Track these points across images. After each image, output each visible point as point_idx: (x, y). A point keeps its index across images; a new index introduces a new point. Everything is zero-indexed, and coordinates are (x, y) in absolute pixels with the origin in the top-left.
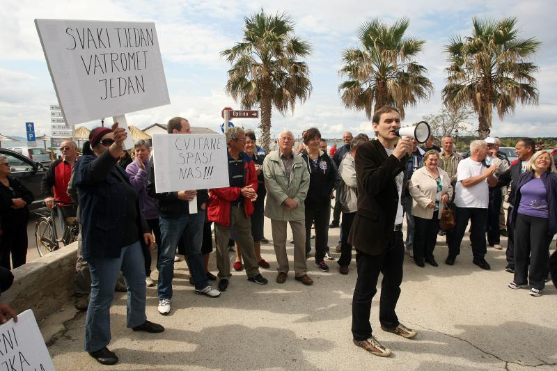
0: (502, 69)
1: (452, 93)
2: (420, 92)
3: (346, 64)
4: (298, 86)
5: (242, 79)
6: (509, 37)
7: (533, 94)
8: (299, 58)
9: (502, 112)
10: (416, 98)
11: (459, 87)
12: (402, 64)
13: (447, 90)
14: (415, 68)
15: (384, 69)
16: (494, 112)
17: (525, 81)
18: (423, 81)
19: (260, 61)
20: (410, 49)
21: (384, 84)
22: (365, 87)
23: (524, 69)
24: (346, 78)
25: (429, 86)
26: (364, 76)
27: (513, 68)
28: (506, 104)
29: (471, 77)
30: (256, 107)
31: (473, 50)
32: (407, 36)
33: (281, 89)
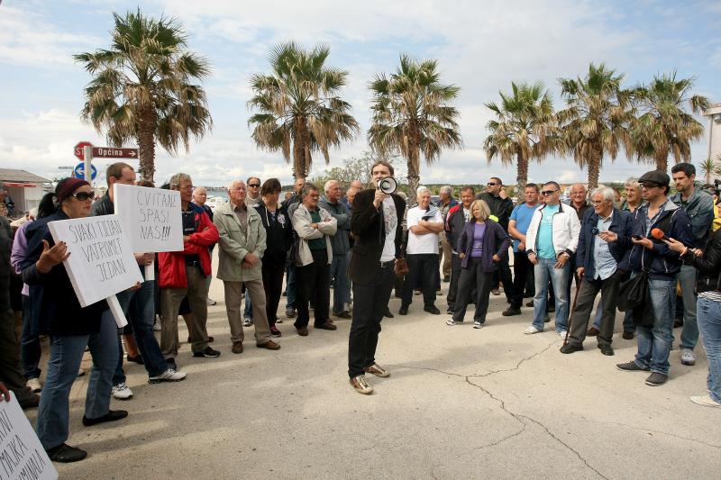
0: (427, 111)
1: (378, 134)
2: (345, 133)
3: (255, 93)
4: (193, 117)
5: (109, 103)
6: (432, 79)
7: (456, 139)
8: (192, 81)
9: (429, 157)
10: (340, 138)
11: (386, 129)
12: (324, 98)
13: (372, 131)
14: (339, 104)
15: (302, 104)
16: (422, 157)
17: (448, 126)
18: (348, 120)
19: (135, 80)
20: (333, 82)
21: (304, 121)
22: (280, 122)
23: (447, 114)
24: (258, 110)
25: (355, 126)
26: (280, 110)
27: (437, 111)
28: (433, 149)
29: (397, 119)
30: (132, 143)
31: (401, 89)
32: (327, 65)
33: (168, 120)
